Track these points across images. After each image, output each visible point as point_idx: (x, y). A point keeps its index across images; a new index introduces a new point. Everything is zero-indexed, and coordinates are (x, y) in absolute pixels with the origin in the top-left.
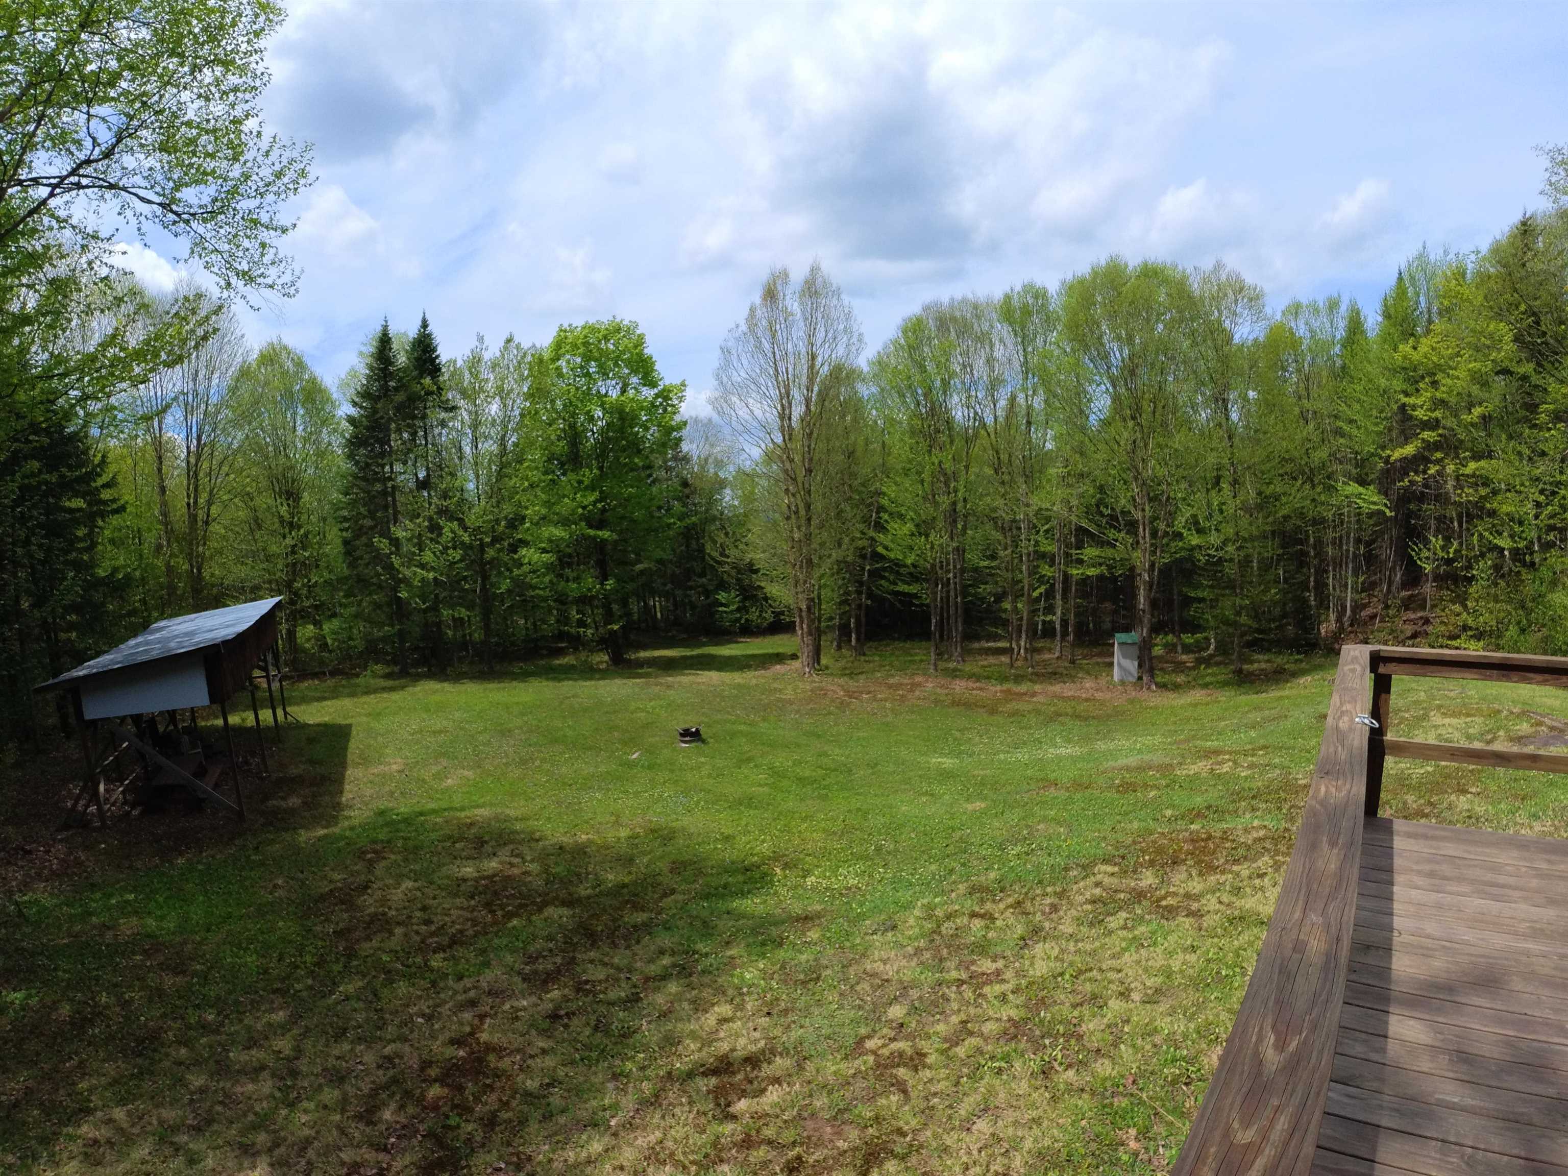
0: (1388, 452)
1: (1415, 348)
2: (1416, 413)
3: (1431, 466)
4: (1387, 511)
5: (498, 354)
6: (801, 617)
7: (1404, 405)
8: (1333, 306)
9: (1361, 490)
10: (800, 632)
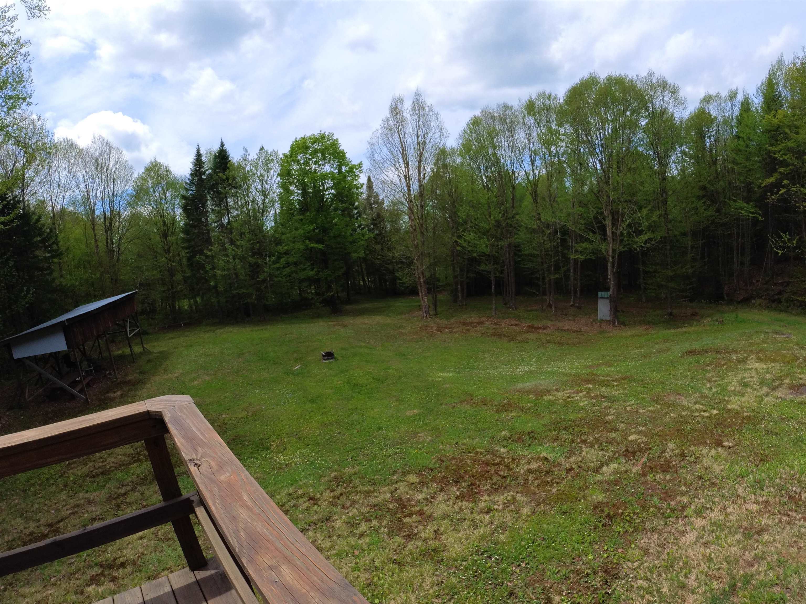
0: (760, 181)
1: (775, 116)
2: (776, 156)
3: (781, 189)
4: (760, 218)
5: (256, 157)
6: (421, 286)
7: (770, 151)
8: (733, 96)
9: (745, 205)
10: (421, 294)
